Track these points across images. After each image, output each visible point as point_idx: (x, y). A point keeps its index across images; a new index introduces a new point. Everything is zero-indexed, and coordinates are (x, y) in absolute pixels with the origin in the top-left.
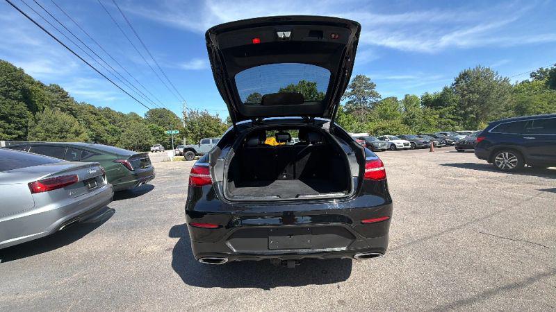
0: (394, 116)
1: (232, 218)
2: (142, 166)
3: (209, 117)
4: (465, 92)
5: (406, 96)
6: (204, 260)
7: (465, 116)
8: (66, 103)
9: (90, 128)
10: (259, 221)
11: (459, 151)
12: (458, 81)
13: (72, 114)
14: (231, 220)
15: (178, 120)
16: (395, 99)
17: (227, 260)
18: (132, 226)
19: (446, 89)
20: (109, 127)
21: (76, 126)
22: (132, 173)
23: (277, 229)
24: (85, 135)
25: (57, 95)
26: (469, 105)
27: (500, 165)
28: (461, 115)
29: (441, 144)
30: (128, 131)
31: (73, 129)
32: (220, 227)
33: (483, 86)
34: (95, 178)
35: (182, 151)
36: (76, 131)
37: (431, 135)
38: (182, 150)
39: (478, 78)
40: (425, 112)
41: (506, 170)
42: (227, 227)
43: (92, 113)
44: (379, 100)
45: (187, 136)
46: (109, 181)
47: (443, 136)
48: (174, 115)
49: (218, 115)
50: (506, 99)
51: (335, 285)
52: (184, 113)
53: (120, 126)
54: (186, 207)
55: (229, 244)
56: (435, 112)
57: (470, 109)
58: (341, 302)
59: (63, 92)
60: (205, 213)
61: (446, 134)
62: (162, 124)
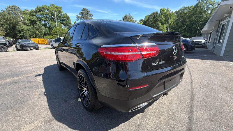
12: (124, 19)
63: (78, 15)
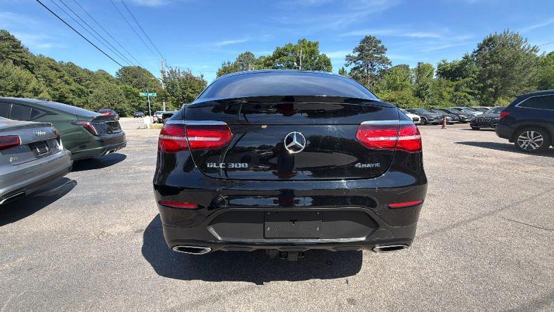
0: (403, 87)
1: (218, 197)
2: (109, 131)
3: (192, 78)
4: (488, 62)
5: (419, 63)
6: (179, 249)
7: (483, 90)
8: (19, 54)
9: (51, 86)
10: (250, 201)
11: (474, 129)
12: (481, 48)
13: (29, 69)
14: (216, 198)
15: (156, 81)
16: (406, 67)
17: (209, 249)
18: (96, 201)
19: (466, 57)
20: (74, 86)
21: (33, 84)
22: (96, 138)
23: (277, 212)
24: (45, 94)
25: (7, 43)
26: (489, 77)
27: (523, 145)
28: (479, 89)
29: (453, 120)
30: (96, 91)
31: (30, 87)
32: (201, 207)
33: (508, 55)
34: (45, 142)
35: (161, 118)
36: (34, 89)
37: (444, 110)
38: (160, 116)
39: (503, 46)
40: (440, 84)
41: (529, 151)
42: (210, 208)
43: (52, 68)
44: (389, 67)
45: (166, 100)
46: (66, 147)
47: (456, 112)
48: (150, 75)
49: (202, 76)
50: (530, 71)
51: (343, 280)
52: (163, 72)
53: (87, 86)
54: (154, 181)
55: (212, 230)
56: (451, 83)
57: (489, 82)
58: (351, 301)
59: (14, 40)
60: (182, 189)
61: (460, 110)
62: (136, 86)
63: (352, 54)
